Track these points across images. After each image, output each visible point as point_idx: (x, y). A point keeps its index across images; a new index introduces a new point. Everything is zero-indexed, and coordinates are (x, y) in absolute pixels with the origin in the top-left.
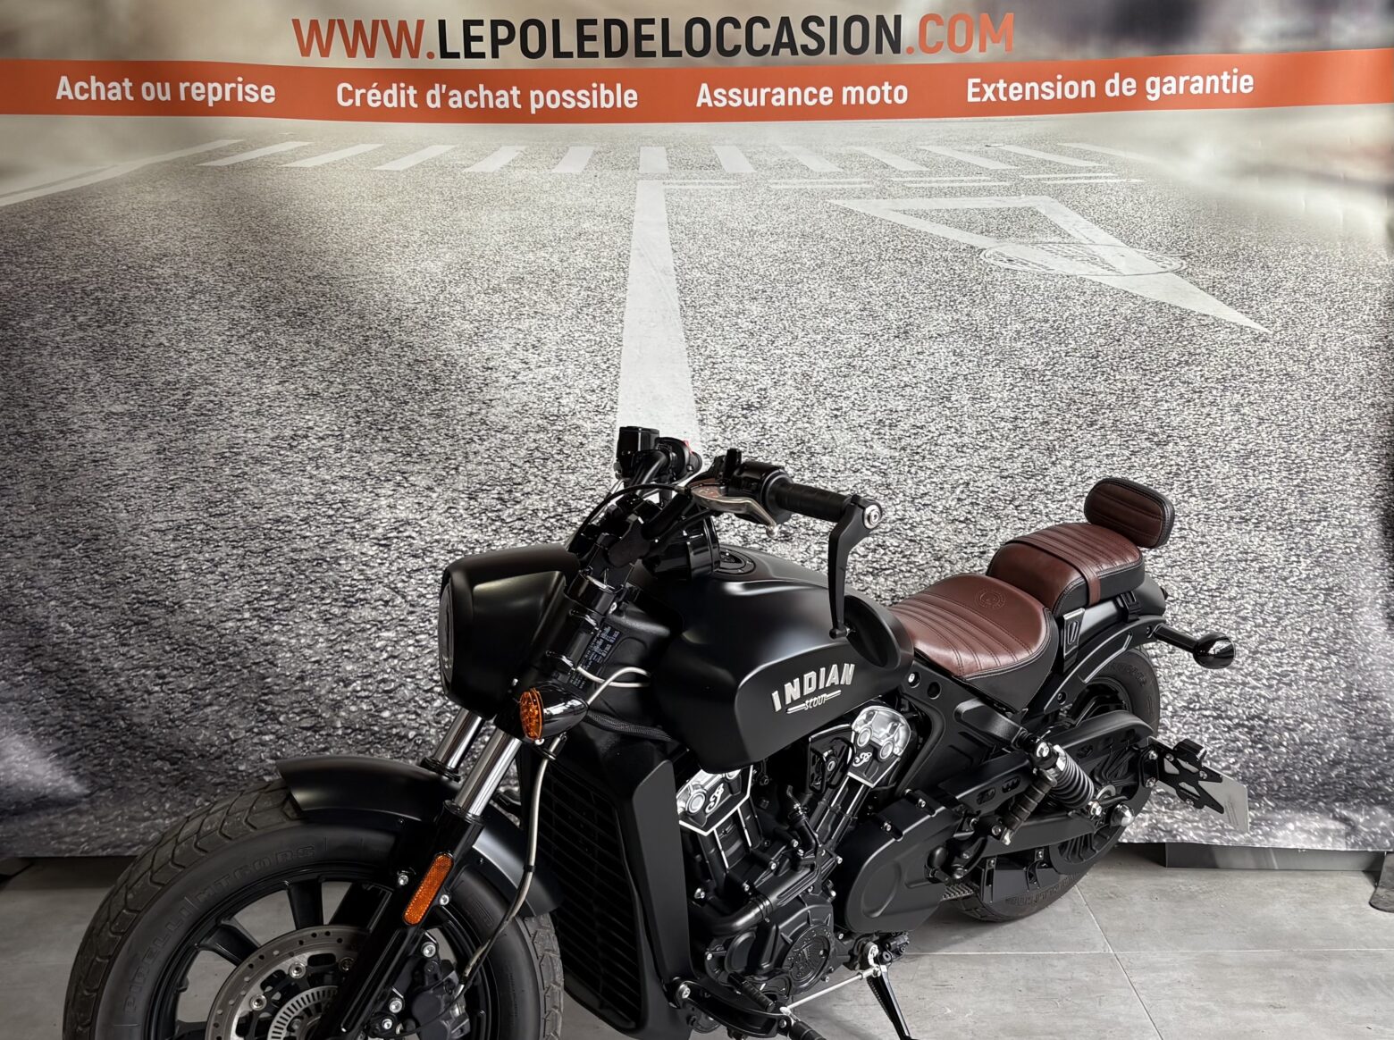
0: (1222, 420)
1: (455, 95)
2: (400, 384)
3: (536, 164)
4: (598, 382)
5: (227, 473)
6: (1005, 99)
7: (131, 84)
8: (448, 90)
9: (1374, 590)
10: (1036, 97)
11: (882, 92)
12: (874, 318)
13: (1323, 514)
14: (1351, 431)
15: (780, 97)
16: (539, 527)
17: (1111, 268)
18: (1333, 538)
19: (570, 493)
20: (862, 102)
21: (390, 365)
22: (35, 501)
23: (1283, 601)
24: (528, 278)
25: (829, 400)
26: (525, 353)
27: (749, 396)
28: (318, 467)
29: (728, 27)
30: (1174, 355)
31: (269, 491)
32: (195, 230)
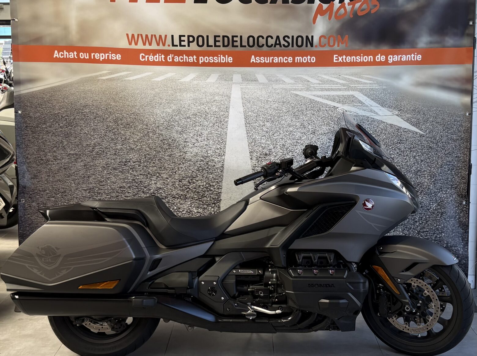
0: (410, 161)
1: (176, 58)
2: (158, 146)
3: (201, 79)
4: (219, 146)
5: (105, 172)
6: (345, 61)
7: (76, 53)
8: (174, 56)
9: (456, 213)
10: (355, 61)
11: (308, 59)
12: (305, 128)
13: (441, 190)
14: (449, 165)
15: (276, 60)
16: (201, 191)
17: (377, 114)
18: (443, 197)
19: (210, 180)
20: (301, 61)
21: (155, 140)
22: (47, 180)
23: (428, 216)
24: (198, 114)
25: (291, 153)
26: (197, 137)
27: (265, 151)
28: (133, 171)
29: (260, 38)
30: (396, 140)
31: (118, 178)
32: (96, 98)
